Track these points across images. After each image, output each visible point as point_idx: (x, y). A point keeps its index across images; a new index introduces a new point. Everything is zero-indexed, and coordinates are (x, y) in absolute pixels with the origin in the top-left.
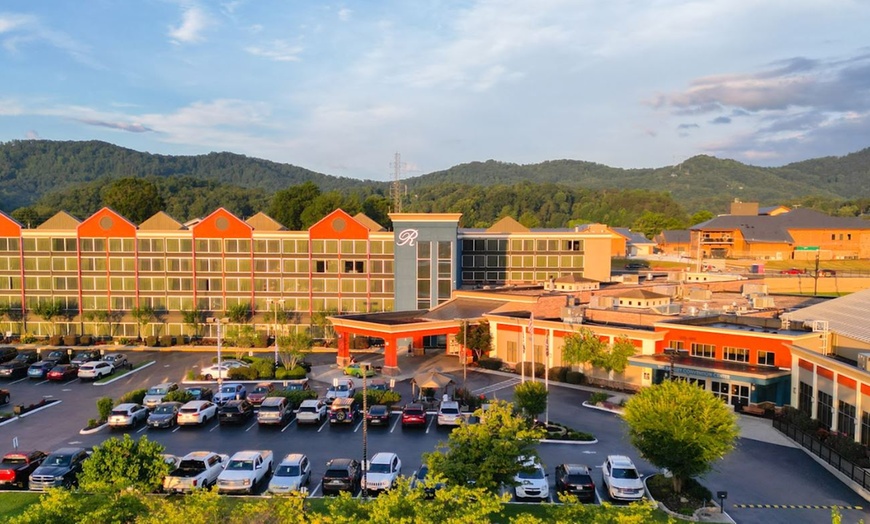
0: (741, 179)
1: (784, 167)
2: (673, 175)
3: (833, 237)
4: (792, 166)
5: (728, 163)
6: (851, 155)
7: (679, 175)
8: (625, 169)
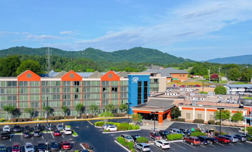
0: (102, 55)
1: (113, 52)
2: (83, 53)
3: (180, 75)
4: (115, 52)
5: (98, 50)
6: (130, 49)
7: (84, 54)
8: (67, 51)
